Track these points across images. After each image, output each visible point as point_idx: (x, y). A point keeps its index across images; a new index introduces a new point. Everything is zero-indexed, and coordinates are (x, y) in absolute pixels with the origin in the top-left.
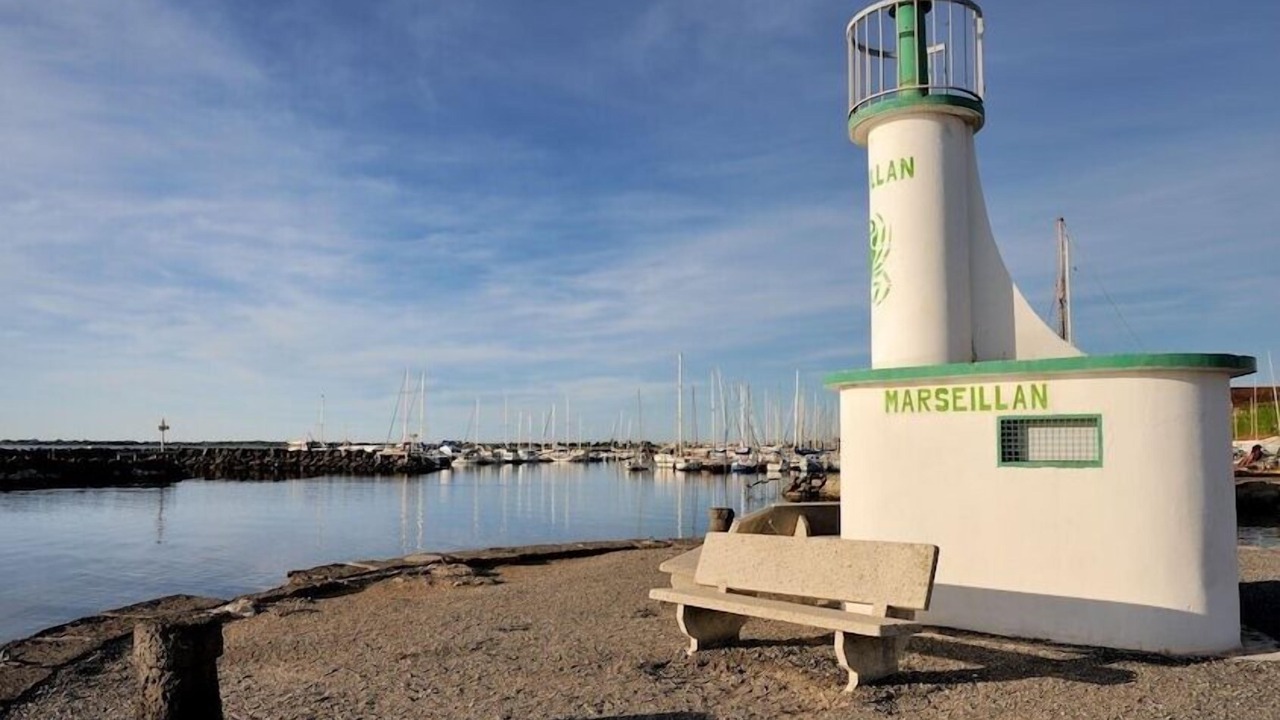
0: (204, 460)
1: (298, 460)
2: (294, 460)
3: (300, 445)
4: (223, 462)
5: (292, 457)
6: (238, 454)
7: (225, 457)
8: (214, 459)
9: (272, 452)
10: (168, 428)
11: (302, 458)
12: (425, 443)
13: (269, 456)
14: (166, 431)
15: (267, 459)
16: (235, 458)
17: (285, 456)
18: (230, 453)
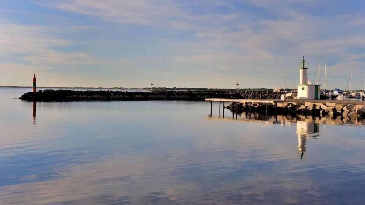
0: (246, 95)
1: (276, 95)
2: (275, 95)
3: (278, 90)
4: (252, 95)
5: (274, 94)
6: (257, 93)
7: (253, 94)
8: (249, 94)
9: (268, 92)
10: (238, 85)
11: (277, 94)
12: (326, 89)
13: (267, 93)
14: (238, 86)
15: (266, 95)
16: (256, 94)
17: (272, 93)
18: (254, 92)
